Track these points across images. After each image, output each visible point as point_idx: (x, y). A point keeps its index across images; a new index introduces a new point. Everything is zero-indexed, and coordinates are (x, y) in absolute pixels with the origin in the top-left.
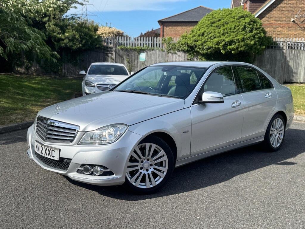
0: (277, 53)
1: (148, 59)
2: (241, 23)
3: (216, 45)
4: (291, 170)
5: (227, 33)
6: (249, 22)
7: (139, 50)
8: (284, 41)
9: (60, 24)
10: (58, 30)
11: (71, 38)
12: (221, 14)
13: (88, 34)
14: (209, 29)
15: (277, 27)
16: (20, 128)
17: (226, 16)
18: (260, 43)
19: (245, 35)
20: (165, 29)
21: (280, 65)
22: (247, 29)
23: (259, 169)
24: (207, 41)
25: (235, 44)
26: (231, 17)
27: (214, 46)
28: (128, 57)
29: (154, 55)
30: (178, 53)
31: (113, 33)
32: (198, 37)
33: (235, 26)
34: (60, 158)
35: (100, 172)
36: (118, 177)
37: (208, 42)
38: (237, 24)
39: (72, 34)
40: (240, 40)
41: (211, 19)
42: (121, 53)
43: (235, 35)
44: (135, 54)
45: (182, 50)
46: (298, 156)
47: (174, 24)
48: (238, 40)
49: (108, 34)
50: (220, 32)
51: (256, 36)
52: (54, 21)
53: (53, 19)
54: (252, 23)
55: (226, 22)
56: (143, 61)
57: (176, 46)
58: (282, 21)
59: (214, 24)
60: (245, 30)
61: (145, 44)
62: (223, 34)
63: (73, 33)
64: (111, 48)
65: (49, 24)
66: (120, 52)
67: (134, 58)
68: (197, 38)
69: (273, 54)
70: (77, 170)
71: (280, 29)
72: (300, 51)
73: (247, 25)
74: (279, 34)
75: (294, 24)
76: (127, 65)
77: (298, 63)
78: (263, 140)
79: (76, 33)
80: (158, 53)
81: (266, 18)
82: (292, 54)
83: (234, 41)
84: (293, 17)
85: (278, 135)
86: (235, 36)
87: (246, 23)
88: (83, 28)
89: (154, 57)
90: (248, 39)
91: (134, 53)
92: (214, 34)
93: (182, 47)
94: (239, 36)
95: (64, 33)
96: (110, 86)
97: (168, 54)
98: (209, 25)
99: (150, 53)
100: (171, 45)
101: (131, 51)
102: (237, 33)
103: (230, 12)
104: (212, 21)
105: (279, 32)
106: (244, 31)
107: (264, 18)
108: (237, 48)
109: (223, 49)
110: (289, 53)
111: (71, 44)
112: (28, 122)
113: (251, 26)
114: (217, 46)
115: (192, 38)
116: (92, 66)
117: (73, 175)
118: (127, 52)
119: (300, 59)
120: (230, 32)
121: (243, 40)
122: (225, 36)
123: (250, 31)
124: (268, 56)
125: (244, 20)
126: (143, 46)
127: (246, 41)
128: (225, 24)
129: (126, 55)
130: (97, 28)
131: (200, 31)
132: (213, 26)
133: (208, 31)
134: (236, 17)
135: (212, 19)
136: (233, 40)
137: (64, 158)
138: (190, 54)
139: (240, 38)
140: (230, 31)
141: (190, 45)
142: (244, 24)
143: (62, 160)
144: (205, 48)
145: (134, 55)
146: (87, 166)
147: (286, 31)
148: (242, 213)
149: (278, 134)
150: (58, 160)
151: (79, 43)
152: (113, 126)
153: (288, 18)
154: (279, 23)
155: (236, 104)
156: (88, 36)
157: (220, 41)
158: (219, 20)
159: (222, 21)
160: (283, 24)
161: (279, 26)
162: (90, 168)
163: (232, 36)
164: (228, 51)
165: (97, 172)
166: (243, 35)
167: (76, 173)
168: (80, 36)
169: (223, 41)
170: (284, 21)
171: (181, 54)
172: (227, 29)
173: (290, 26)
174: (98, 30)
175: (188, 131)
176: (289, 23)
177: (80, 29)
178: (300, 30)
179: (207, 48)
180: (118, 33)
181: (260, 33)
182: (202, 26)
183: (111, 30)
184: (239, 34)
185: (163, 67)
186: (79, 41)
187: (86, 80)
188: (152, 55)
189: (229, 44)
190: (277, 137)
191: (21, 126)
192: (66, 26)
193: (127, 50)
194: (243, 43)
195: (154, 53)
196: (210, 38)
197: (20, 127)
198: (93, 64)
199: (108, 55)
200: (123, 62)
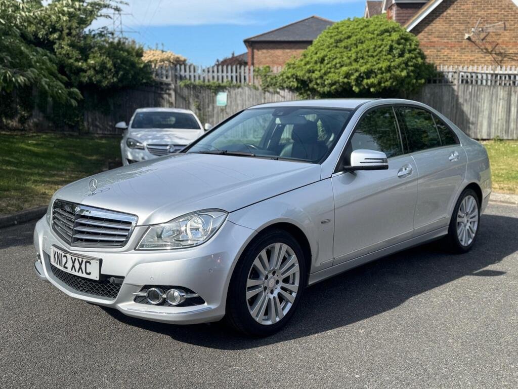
0: (444, 90)
1: (231, 102)
2: (385, 41)
3: (345, 78)
4: (499, 284)
5: (363, 58)
6: (399, 39)
7: (215, 87)
8: (454, 71)
9: (79, 44)
10: (76, 54)
11: (99, 67)
12: (351, 27)
13: (128, 61)
14: (333, 51)
15: (443, 49)
16: (16, 222)
17: (359, 29)
18: (417, 75)
19: (392, 62)
20: (255, 53)
21: (449, 110)
22: (395, 52)
23: (445, 285)
24: (330, 72)
25: (376, 76)
26: (369, 32)
27: (341, 80)
28: (196, 100)
29: (241, 95)
30: (282, 92)
31: (168, 60)
32: (314, 65)
33: (376, 46)
34: (101, 275)
35: (179, 299)
36: (213, 307)
37: (332, 73)
38: (378, 43)
39: (100, 61)
40: (383, 69)
41: (335, 35)
42: (186, 92)
43: (376, 61)
44: (210, 95)
45: (287, 87)
46: (505, 259)
47: (271, 45)
48: (380, 69)
49: (160, 62)
50: (351, 56)
51: (410, 64)
52: (68, 39)
53: (67, 36)
54: (403, 41)
55: (360, 40)
56: (223, 107)
57: (278, 80)
58: (450, 38)
59: (341, 43)
60: (392, 53)
61: (225, 77)
62: (356, 60)
63: (102, 59)
64: (168, 84)
65: (60, 44)
66: (184, 91)
67: (207, 100)
68: (313, 67)
69: (437, 93)
70: (134, 297)
71: (446, 52)
72: (481, 87)
73: (395, 45)
74: (445, 59)
75: (470, 42)
76: (196, 112)
77: (479, 107)
78: (447, 233)
79: (108, 58)
80: (247, 92)
81: (425, 33)
82: (468, 92)
83: (374, 72)
84: (467, 31)
85: (469, 224)
86: (375, 63)
87: (392, 41)
88: (120, 51)
89: (241, 99)
90: (396, 68)
91: (208, 92)
92: (340, 60)
93: (287, 82)
94: (382, 62)
95: (86, 58)
96: (171, 147)
97: (264, 93)
98: (332, 46)
99: (234, 92)
100: (269, 79)
101: (202, 89)
102: (378, 57)
103: (365, 23)
104: (337, 38)
105: (445, 56)
106: (390, 55)
107: (421, 34)
108: (380, 83)
109: (355, 85)
110: (463, 90)
111: (99, 77)
112: (30, 211)
113: (401, 46)
114: (346, 80)
115: (304, 67)
116: (137, 113)
117: (128, 307)
118: (194, 91)
119: (482, 100)
120: (367, 57)
121: (389, 69)
122: (359, 63)
123: (399, 54)
124: (428, 95)
125: (390, 36)
126: (222, 81)
127: (394, 71)
128: (359, 43)
129: (193, 96)
130: (140, 51)
131: (318, 55)
132: (339, 47)
133: (330, 55)
134: (376, 32)
135: (337, 35)
136: (372, 70)
137: (110, 276)
138: (301, 94)
139: (383, 66)
140: (366, 55)
141: (302, 78)
142: (390, 42)
143: (104, 278)
144: (326, 83)
145: (207, 96)
146: (153, 289)
147: (456, 55)
148: (433, 364)
149: (469, 222)
150: (98, 279)
151: (113, 76)
152: (200, 213)
153: (460, 34)
154: (446, 41)
155: (404, 172)
156: (129, 64)
157: (350, 72)
158: (349, 37)
159: (354, 38)
160: (453, 43)
161: (446, 47)
162: (159, 292)
163: (370, 64)
164: (364, 88)
165: (173, 298)
166: (389, 61)
167: (133, 302)
168: (114, 65)
169: (357, 71)
170: (453, 39)
171: (286, 94)
172: (363, 52)
173: (464, 46)
174: (142, 56)
175: (329, 221)
176: (462, 42)
177: (114, 53)
178: (480, 53)
179: (330, 84)
180: (176, 61)
181: (416, 57)
182: (321, 47)
183: (165, 56)
184: (382, 60)
185: (273, 110)
186: (112, 72)
187: (129, 138)
188: (238, 97)
189: (365, 77)
190: (467, 227)
191: (17, 218)
192: (91, 47)
193: (195, 87)
194: (389, 74)
195: (241, 93)
196: (334, 67)
197: (16, 220)
198: (139, 110)
199: (163, 97)
200: (189, 107)
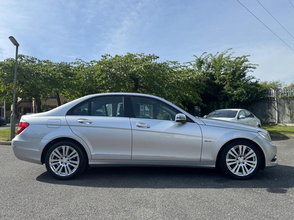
11: (240, 94)
42: (282, 101)
64: (274, 98)
76: (289, 111)
79: (244, 89)
101: (291, 99)
129: (287, 103)
151: (246, 97)
156: (254, 91)
168: (247, 92)
193: (287, 98)
199: (272, 104)
200: (284, 109)
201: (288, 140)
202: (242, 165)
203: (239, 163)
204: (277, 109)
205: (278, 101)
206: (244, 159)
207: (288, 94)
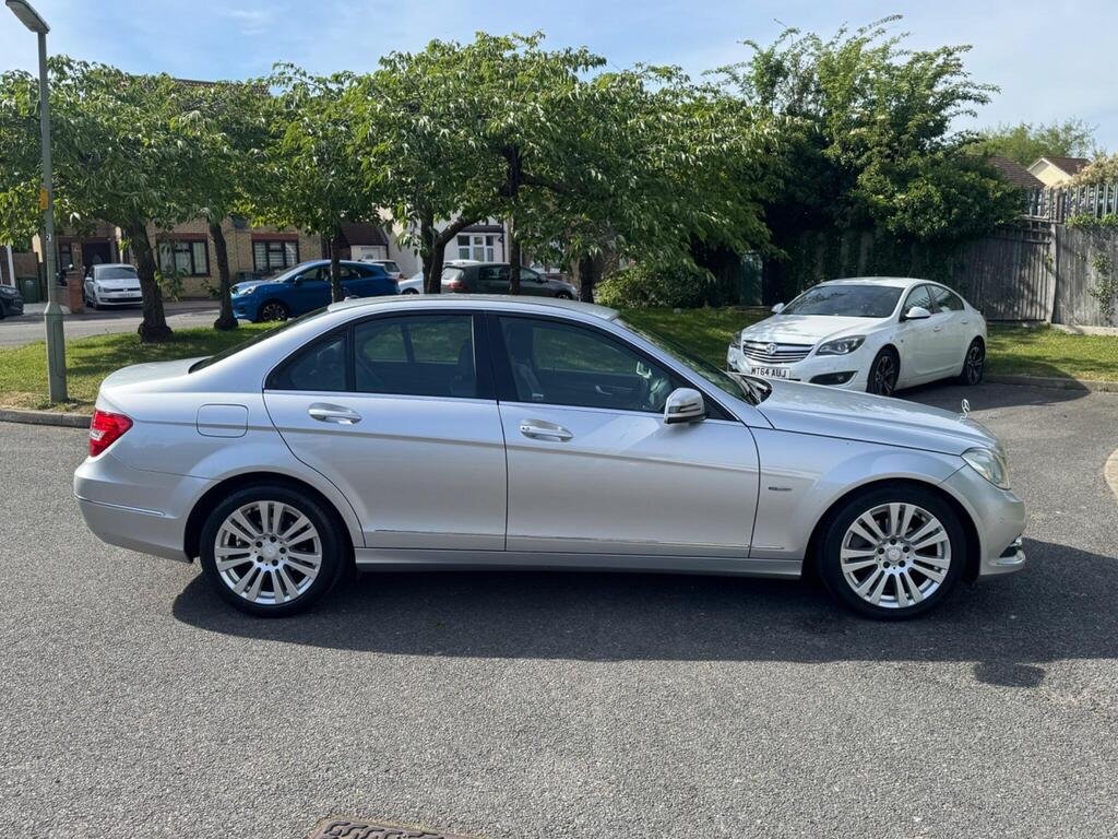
11: (919, 204)
28: (1099, 253)
42: (1079, 237)
64: (1047, 225)
66: (1075, 236)
76: (1098, 278)
101: (1112, 231)
118: (1096, 237)
129: (1093, 246)
151: (942, 218)
156: (974, 193)
168: (946, 197)
186: (941, 210)
193: (1096, 228)
199: (1036, 250)
200: (1084, 269)
201: (1083, 402)
202: (896, 571)
203: (887, 565)
204: (1054, 266)
205: (1063, 239)
206: (906, 550)
207: (1105, 209)
